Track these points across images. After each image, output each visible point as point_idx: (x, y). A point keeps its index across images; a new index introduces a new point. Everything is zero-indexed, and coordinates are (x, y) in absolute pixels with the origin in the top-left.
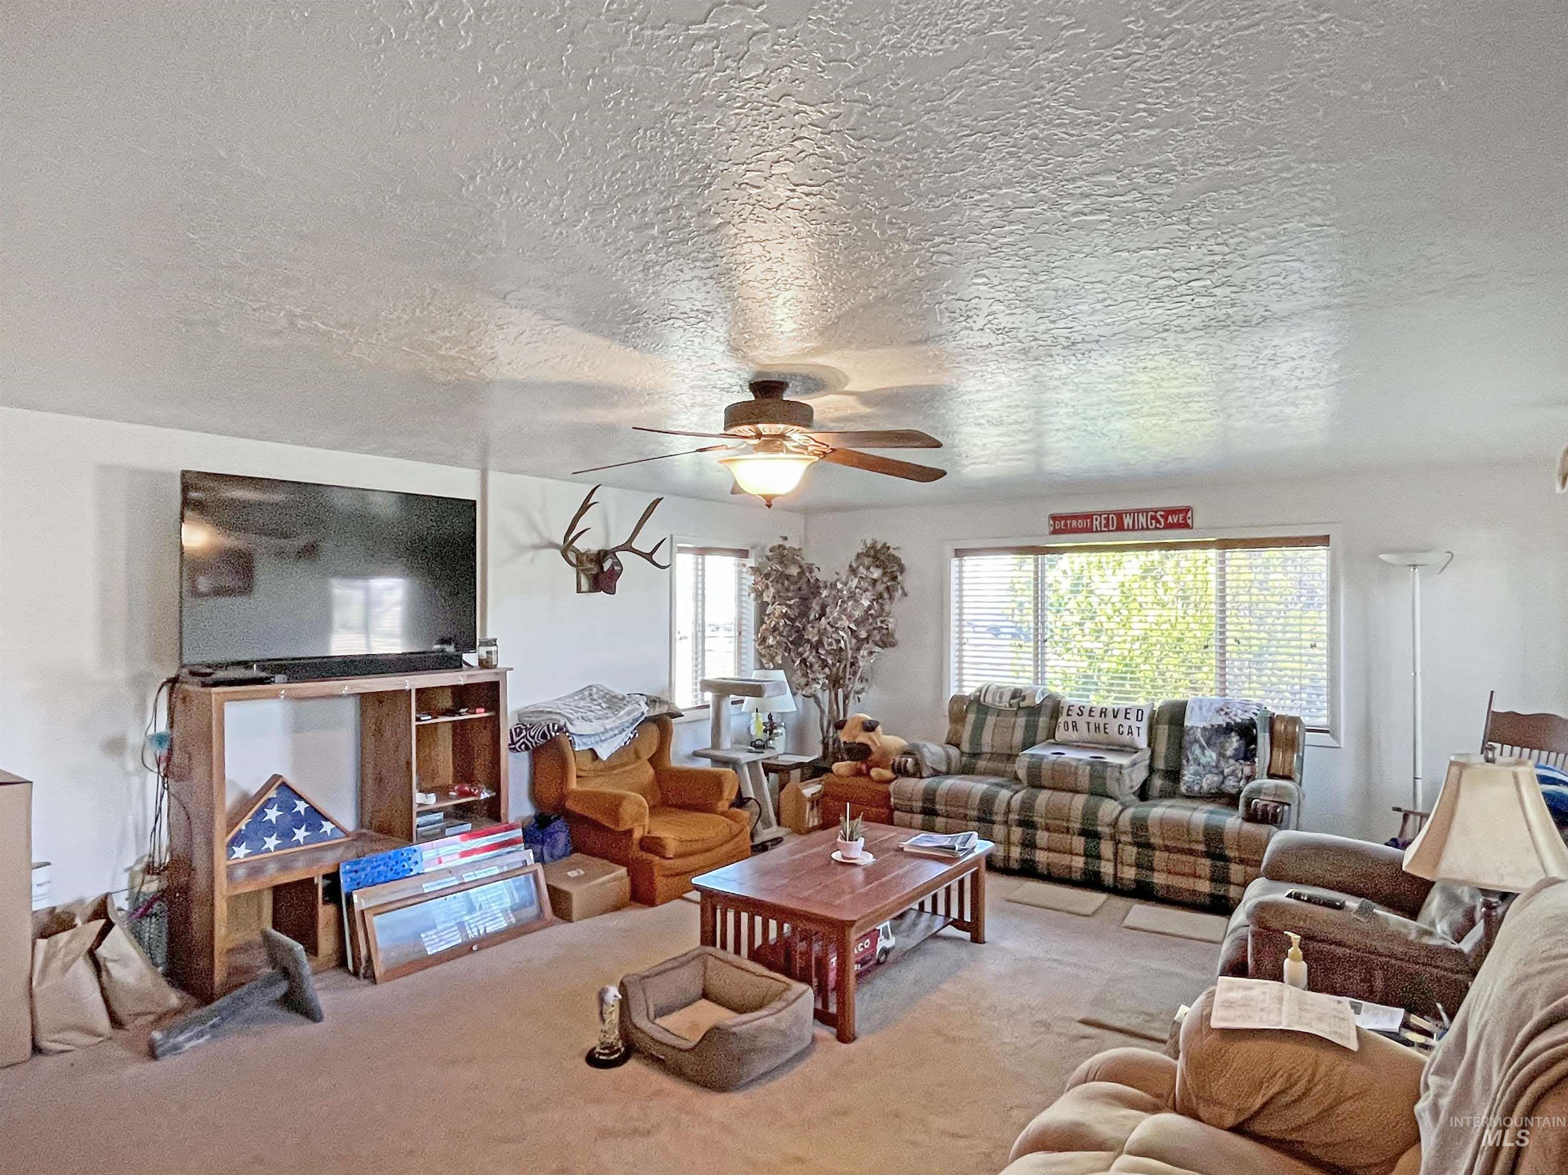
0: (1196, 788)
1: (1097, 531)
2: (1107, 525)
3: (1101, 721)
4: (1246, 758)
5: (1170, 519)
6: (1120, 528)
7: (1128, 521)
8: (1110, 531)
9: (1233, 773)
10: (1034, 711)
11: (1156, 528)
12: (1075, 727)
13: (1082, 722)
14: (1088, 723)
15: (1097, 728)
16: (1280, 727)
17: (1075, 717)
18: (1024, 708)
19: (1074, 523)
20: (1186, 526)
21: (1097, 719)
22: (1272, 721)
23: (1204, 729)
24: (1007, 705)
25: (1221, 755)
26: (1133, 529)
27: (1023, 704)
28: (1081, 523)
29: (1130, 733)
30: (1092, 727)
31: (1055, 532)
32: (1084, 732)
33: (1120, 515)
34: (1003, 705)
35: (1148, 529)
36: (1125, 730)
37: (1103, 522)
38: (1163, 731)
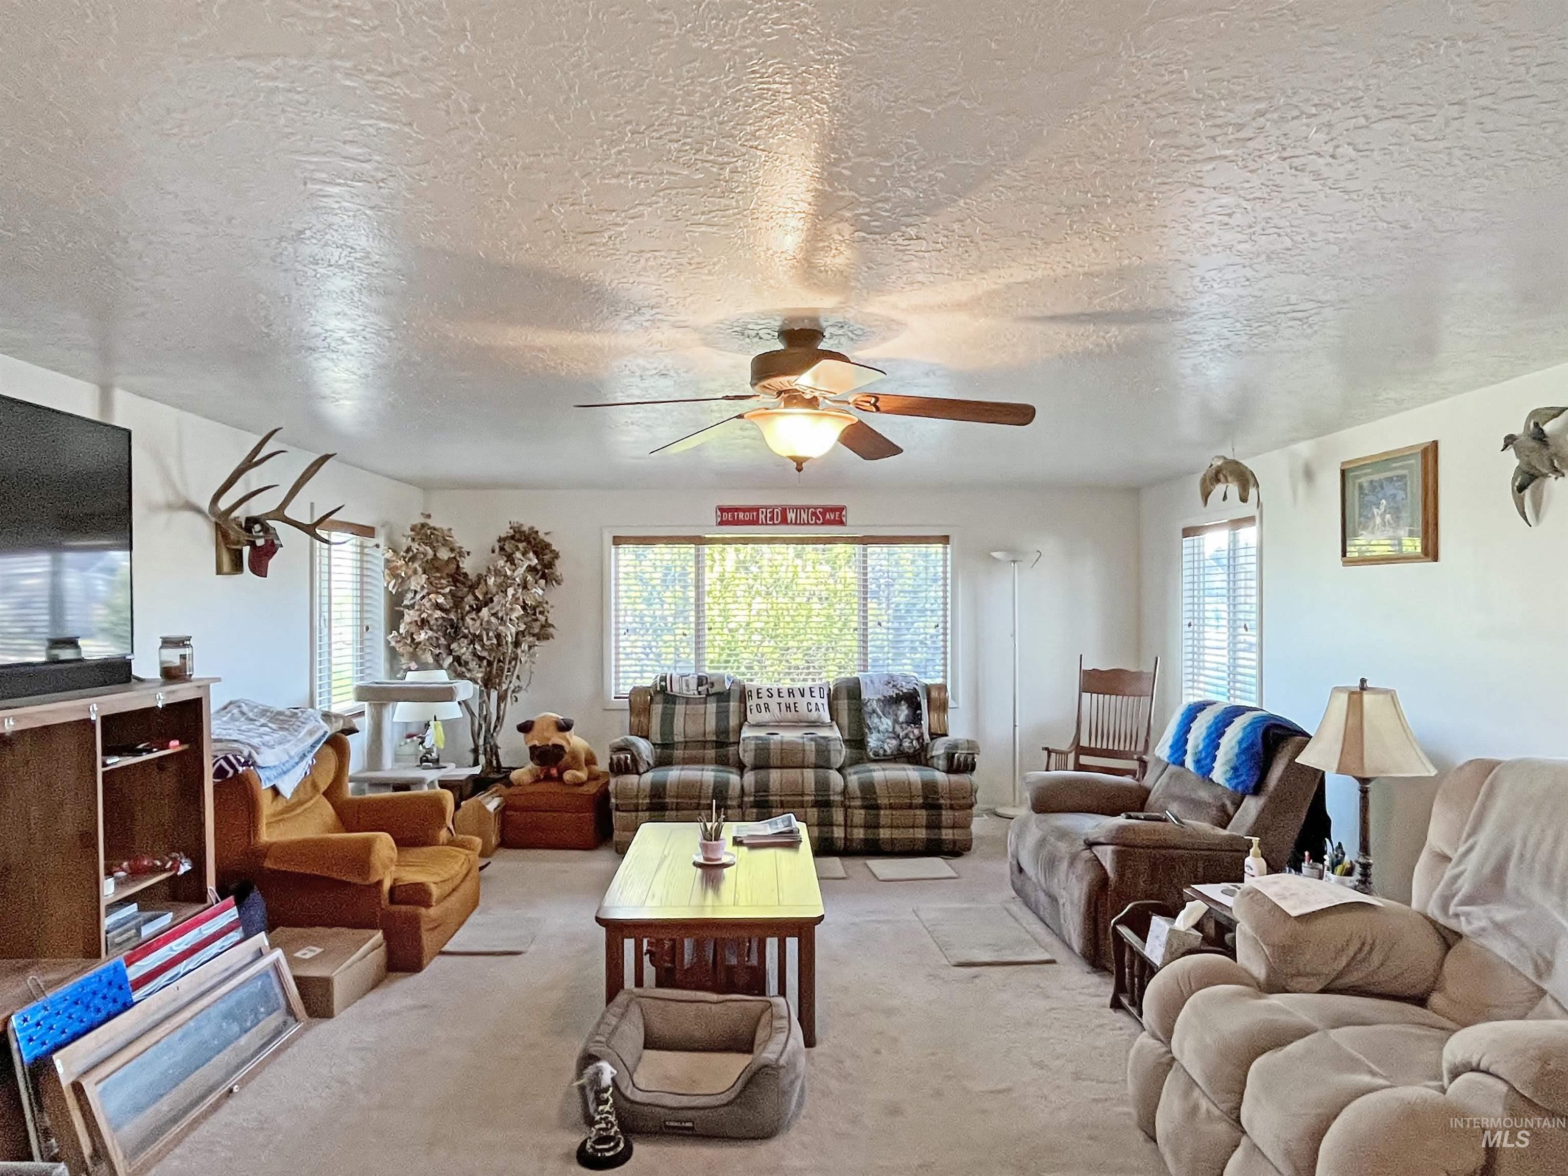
0: (881, 752)
1: (762, 524)
2: (772, 519)
3: (791, 701)
4: (915, 724)
5: (828, 516)
6: (784, 521)
7: (791, 516)
8: (774, 524)
9: (907, 736)
10: (723, 697)
11: (816, 523)
12: (767, 708)
13: (773, 703)
14: (779, 704)
15: (788, 707)
16: (934, 694)
17: (766, 699)
18: (713, 694)
19: (741, 515)
20: (841, 523)
21: (787, 699)
22: (928, 689)
23: (879, 700)
24: (696, 692)
25: (896, 721)
26: (796, 524)
27: (712, 691)
28: (748, 516)
29: (817, 709)
30: (783, 707)
31: (722, 523)
32: (775, 713)
33: (784, 511)
34: (691, 692)
35: (808, 523)
36: (813, 707)
37: (769, 515)
38: (843, 705)
